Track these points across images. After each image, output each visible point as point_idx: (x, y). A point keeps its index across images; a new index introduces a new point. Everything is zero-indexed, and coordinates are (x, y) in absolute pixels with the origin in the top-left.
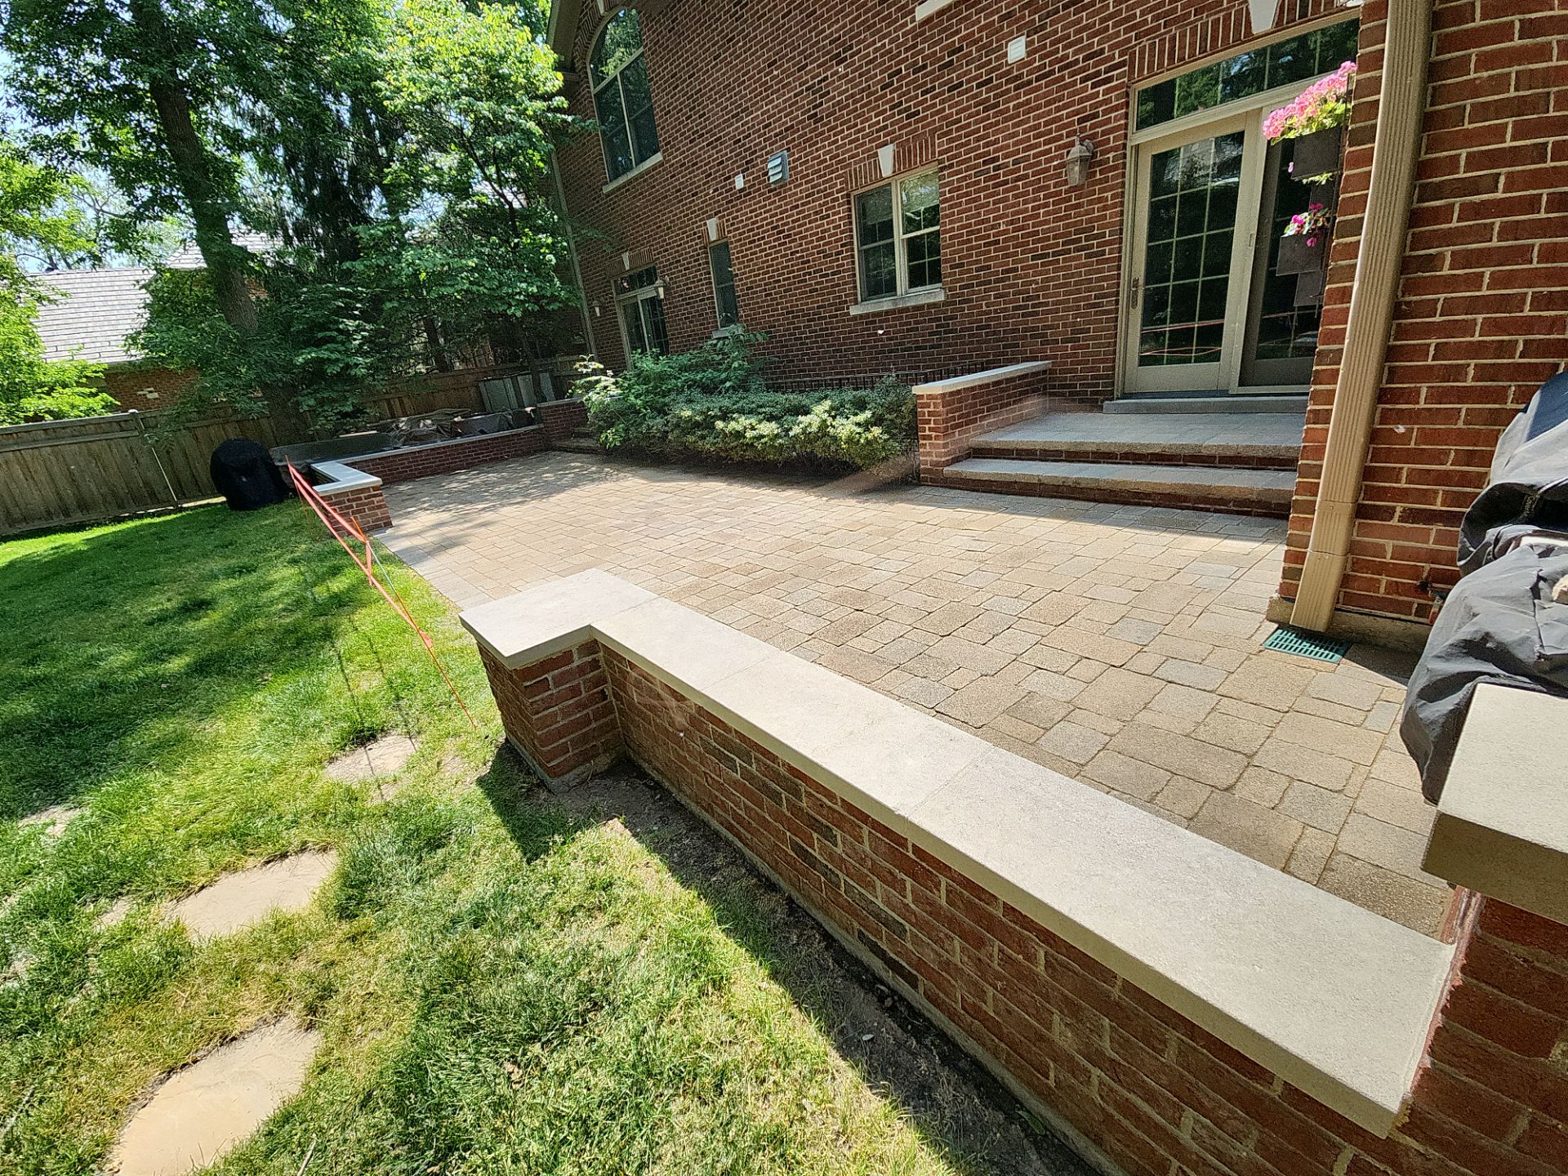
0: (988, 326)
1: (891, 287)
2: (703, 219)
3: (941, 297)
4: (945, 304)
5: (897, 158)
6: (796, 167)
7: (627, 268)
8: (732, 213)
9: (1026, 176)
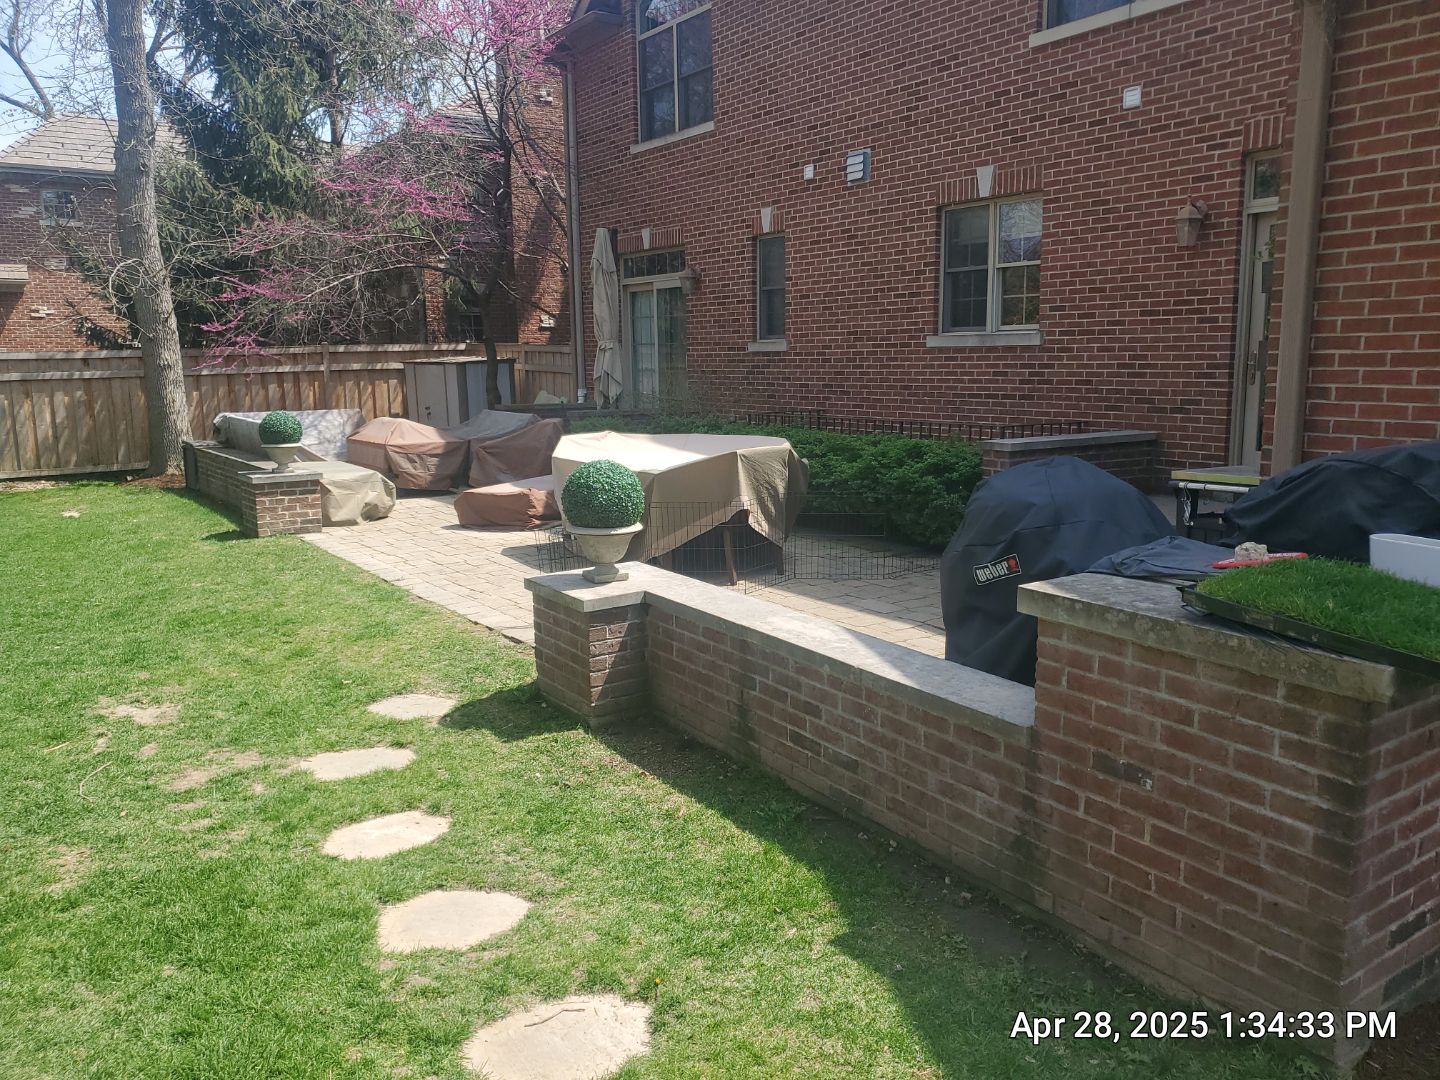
0: (1089, 382)
1: (980, 321)
2: (758, 206)
3: (1037, 342)
4: (1041, 348)
5: (997, 180)
6: (880, 169)
7: (646, 246)
8: (795, 205)
9: (1137, 225)
